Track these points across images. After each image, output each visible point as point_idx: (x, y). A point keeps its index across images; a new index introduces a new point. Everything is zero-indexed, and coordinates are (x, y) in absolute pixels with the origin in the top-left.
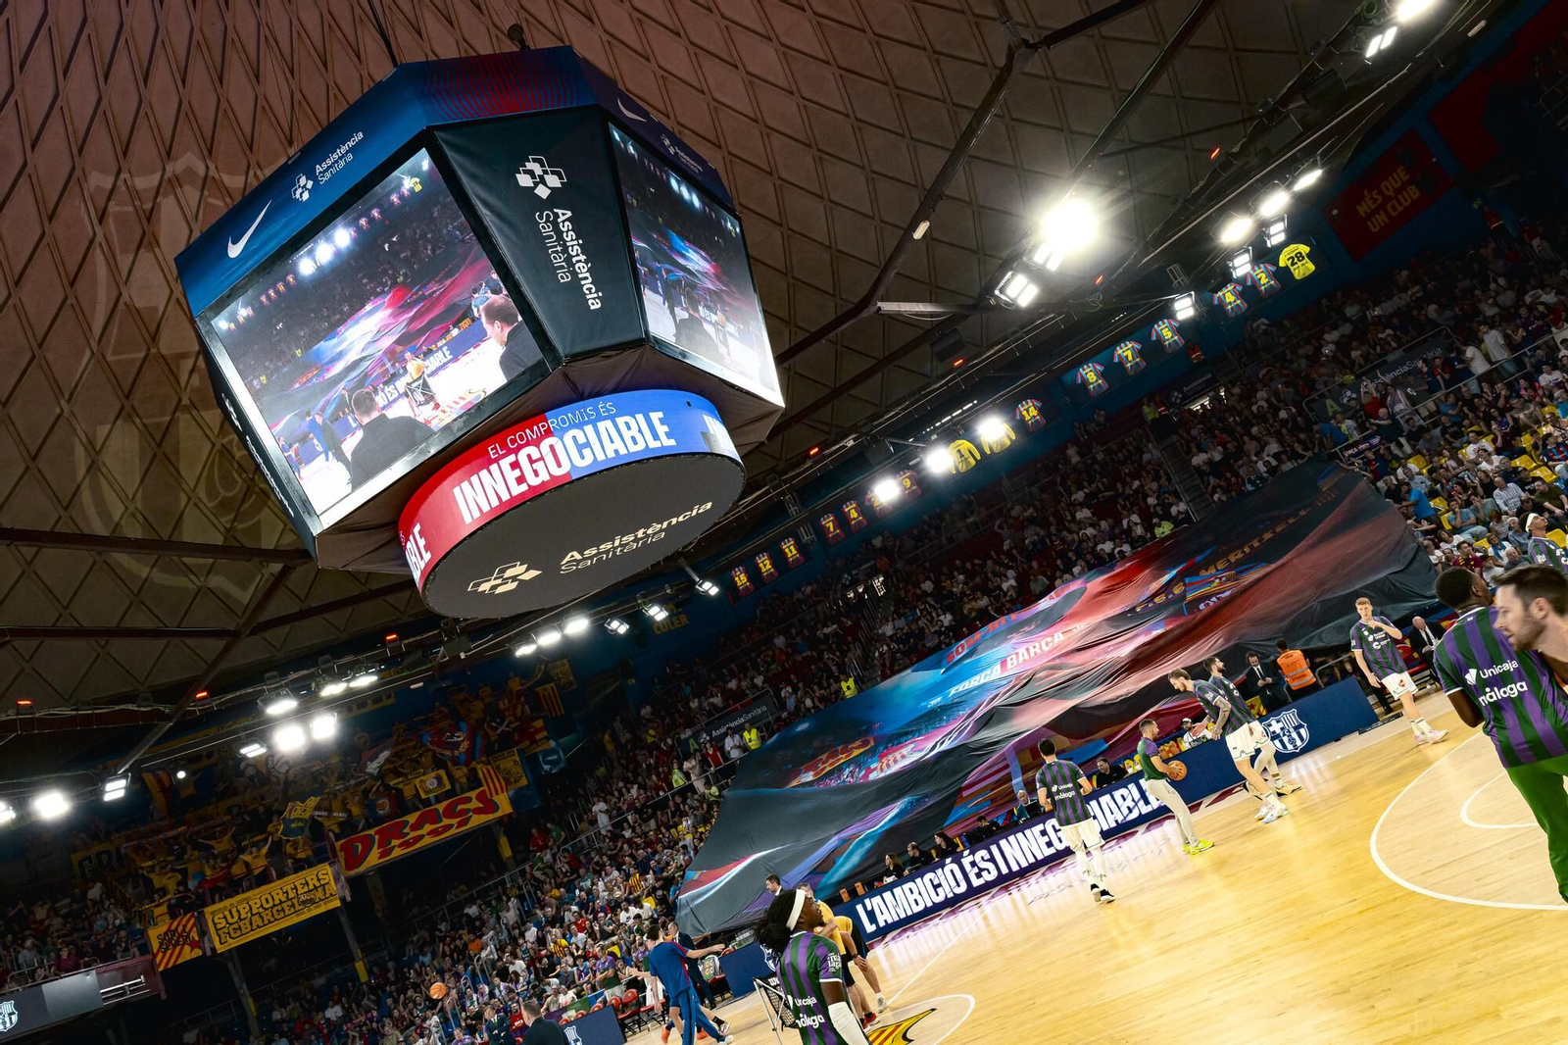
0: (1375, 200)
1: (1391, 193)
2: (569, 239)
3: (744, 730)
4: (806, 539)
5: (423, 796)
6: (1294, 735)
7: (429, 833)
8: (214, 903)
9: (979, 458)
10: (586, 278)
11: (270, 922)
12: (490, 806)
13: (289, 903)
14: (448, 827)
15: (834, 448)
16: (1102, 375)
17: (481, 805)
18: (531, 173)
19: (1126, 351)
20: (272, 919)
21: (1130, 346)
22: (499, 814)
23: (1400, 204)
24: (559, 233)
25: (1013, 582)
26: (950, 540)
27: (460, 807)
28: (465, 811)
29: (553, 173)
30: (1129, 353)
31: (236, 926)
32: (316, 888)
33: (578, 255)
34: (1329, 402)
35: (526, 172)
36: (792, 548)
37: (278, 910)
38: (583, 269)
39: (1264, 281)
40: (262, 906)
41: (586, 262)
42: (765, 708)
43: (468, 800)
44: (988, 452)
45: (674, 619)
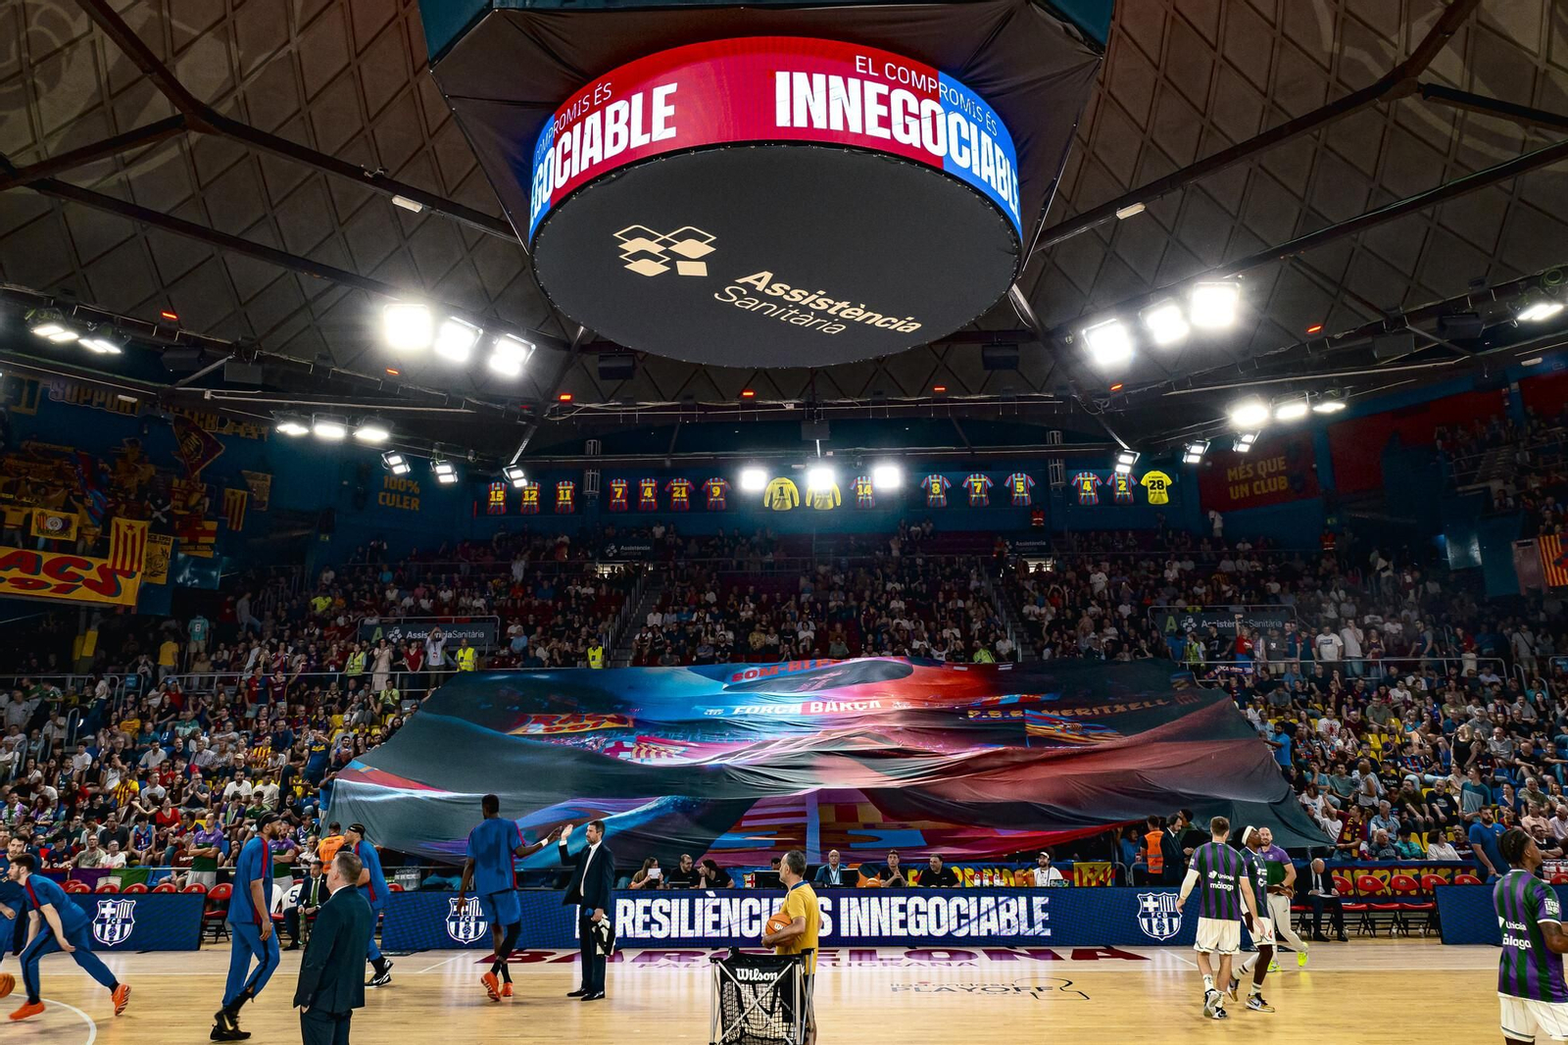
0: (1247, 473)
1: (1264, 474)
3: (460, 646)
4: (588, 491)
5: (34, 532)
6: (1165, 921)
7: (12, 580)
9: (797, 505)
12: (109, 586)
14: (43, 585)
15: (770, 402)
16: (946, 491)
17: (100, 580)
19: (978, 483)
21: (983, 480)
22: (113, 600)
23: (1266, 487)
25: (811, 635)
26: (740, 565)
27: (71, 569)
28: (79, 578)
30: (979, 485)
34: (1171, 619)
36: (568, 492)
39: (1122, 488)
42: (482, 635)
43: (88, 566)
44: (808, 504)
45: (406, 498)
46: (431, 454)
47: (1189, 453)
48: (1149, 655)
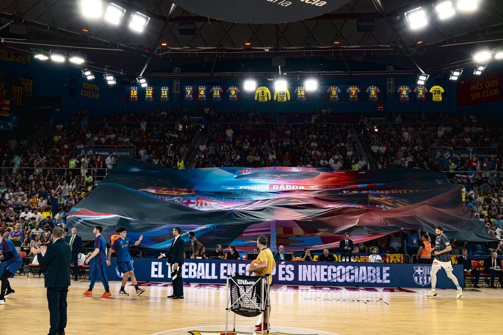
0: (480, 87)
1: (488, 87)
4: (175, 91)
6: (425, 278)
9: (270, 99)
15: (258, 48)
16: (338, 94)
19: (353, 90)
21: (356, 89)
23: (489, 94)
30: (354, 91)
34: (439, 153)
36: (166, 92)
39: (421, 94)
42: (128, 154)
44: (275, 99)
45: (93, 93)
46: (104, 71)
47: (453, 75)
48: (428, 169)
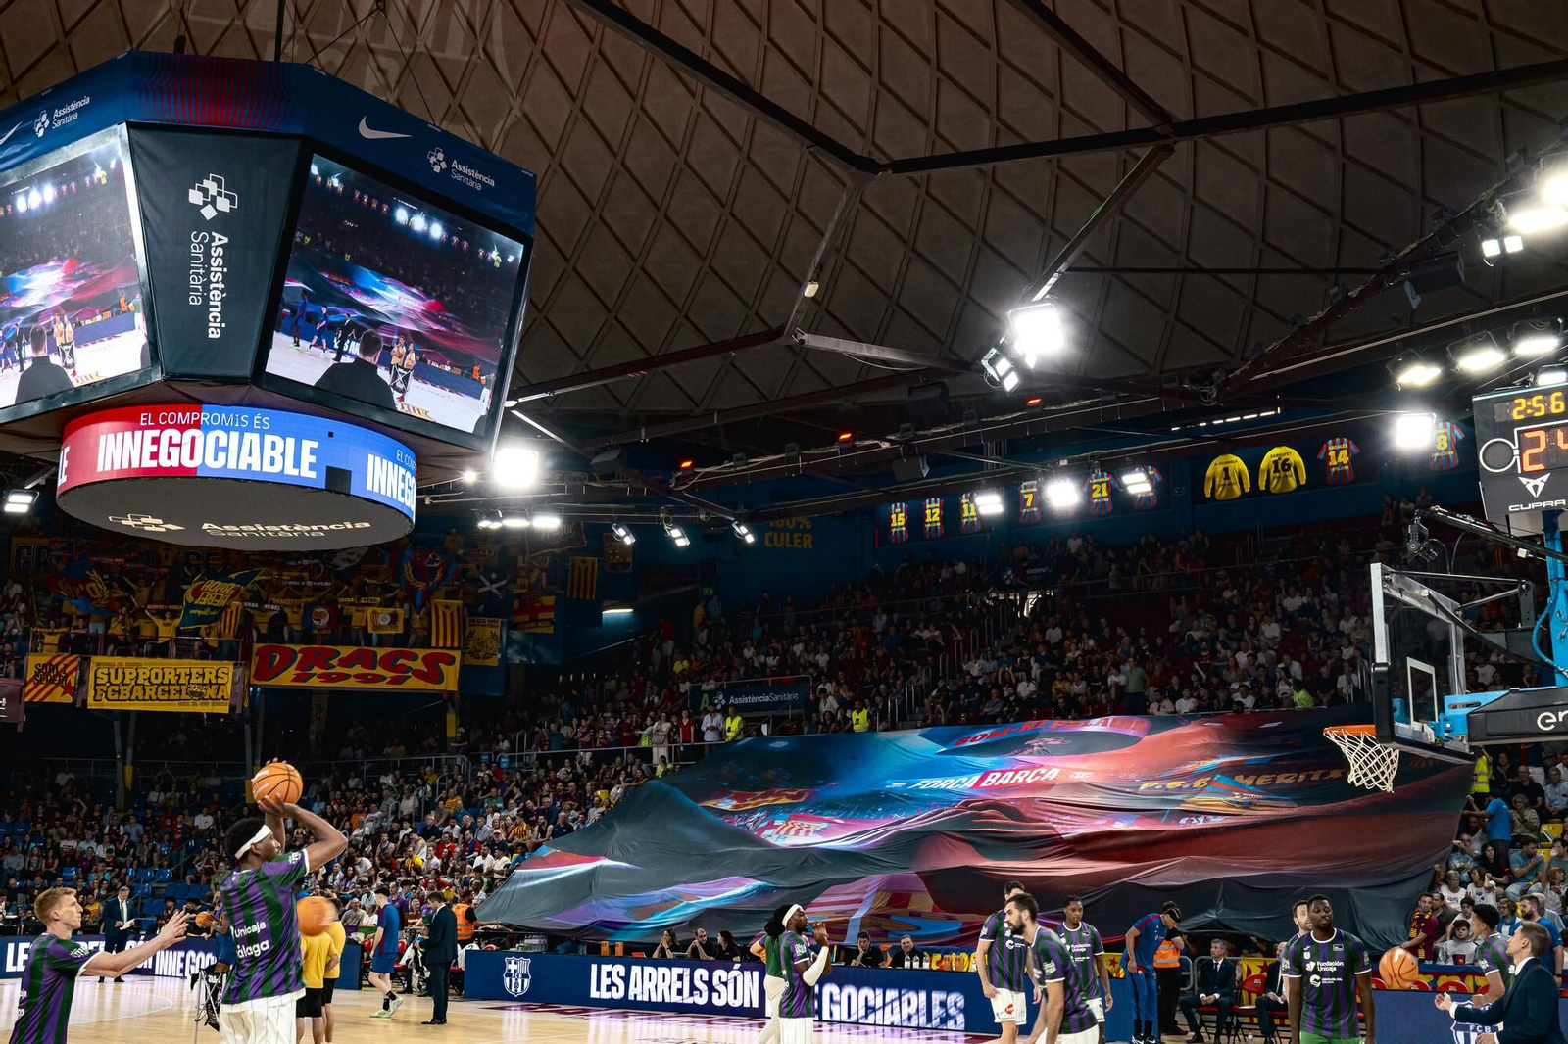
2: (215, 265)
5: (370, 630)
7: (356, 676)
8: (105, 654)
9: (1247, 489)
10: (217, 307)
11: (151, 699)
12: (435, 676)
13: (178, 688)
14: (379, 678)
15: (867, 442)
17: (425, 670)
18: (205, 191)
20: (154, 697)
22: (439, 687)
24: (207, 256)
27: (401, 661)
28: (409, 669)
29: (227, 196)
31: (116, 688)
32: (210, 683)
33: (217, 282)
35: (200, 189)
37: (165, 689)
38: (216, 297)
40: (149, 678)
41: (223, 291)
42: (796, 697)
43: (414, 657)
44: (1263, 487)
45: (796, 535)
46: (660, 519)
